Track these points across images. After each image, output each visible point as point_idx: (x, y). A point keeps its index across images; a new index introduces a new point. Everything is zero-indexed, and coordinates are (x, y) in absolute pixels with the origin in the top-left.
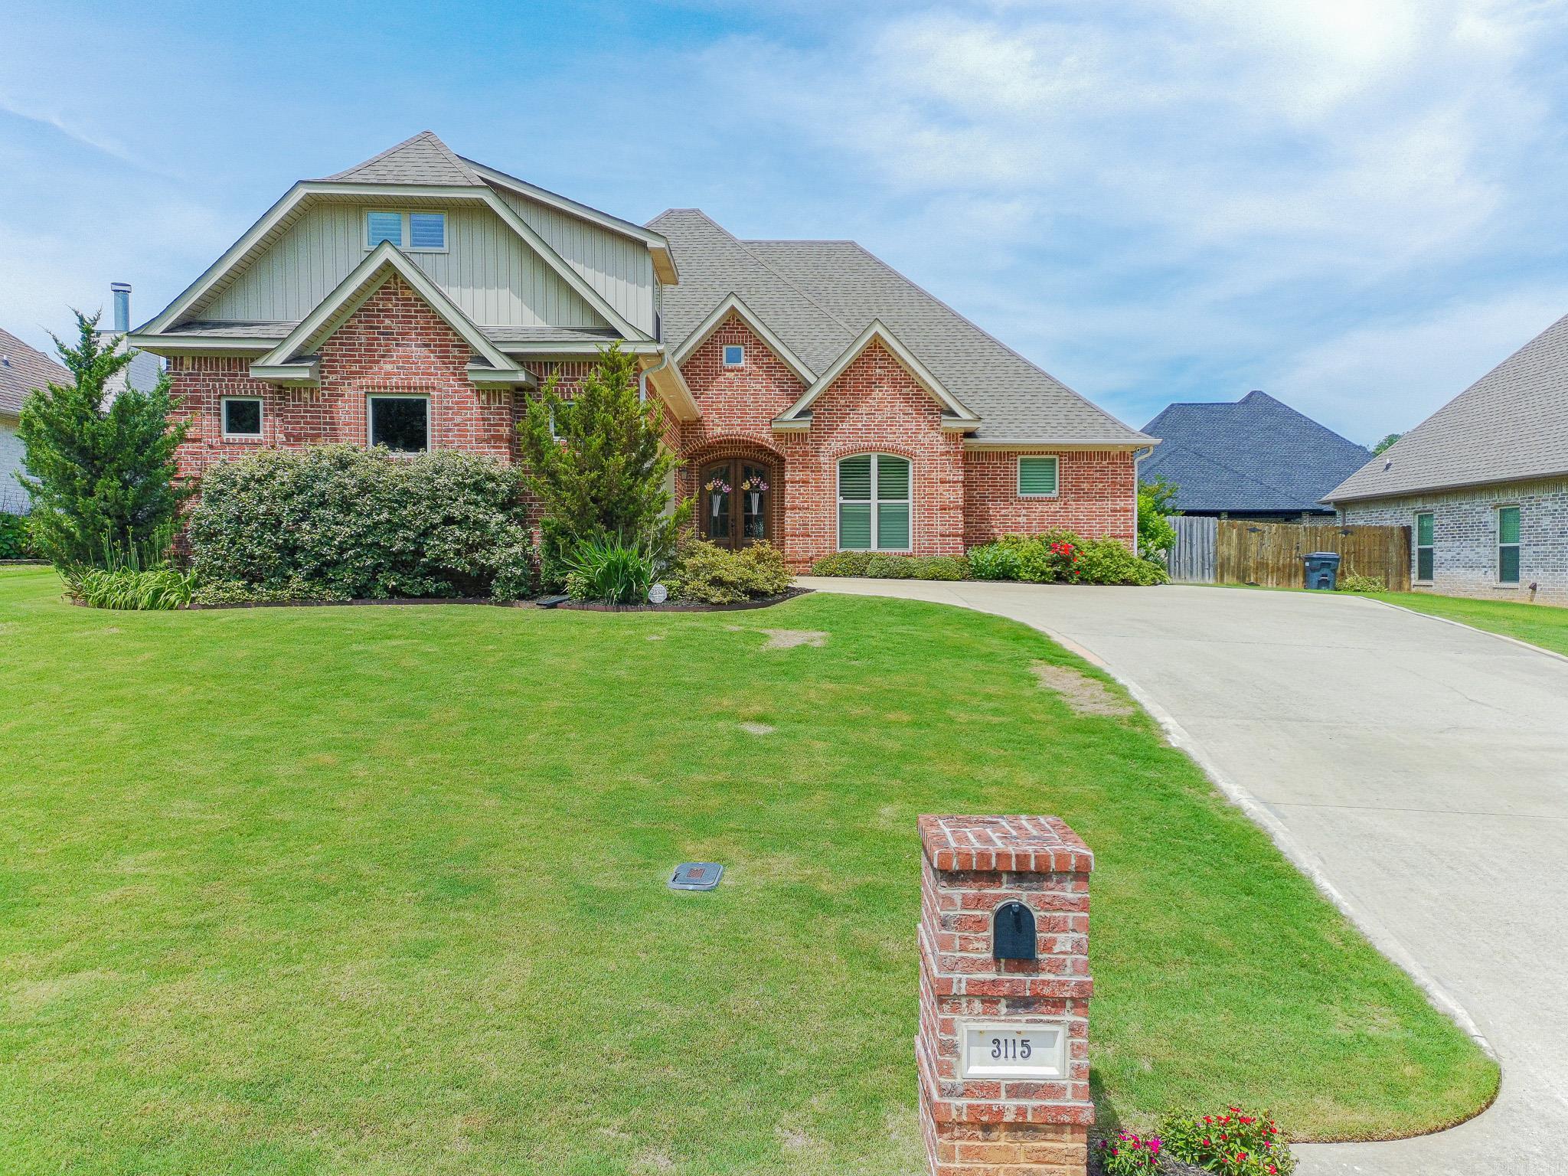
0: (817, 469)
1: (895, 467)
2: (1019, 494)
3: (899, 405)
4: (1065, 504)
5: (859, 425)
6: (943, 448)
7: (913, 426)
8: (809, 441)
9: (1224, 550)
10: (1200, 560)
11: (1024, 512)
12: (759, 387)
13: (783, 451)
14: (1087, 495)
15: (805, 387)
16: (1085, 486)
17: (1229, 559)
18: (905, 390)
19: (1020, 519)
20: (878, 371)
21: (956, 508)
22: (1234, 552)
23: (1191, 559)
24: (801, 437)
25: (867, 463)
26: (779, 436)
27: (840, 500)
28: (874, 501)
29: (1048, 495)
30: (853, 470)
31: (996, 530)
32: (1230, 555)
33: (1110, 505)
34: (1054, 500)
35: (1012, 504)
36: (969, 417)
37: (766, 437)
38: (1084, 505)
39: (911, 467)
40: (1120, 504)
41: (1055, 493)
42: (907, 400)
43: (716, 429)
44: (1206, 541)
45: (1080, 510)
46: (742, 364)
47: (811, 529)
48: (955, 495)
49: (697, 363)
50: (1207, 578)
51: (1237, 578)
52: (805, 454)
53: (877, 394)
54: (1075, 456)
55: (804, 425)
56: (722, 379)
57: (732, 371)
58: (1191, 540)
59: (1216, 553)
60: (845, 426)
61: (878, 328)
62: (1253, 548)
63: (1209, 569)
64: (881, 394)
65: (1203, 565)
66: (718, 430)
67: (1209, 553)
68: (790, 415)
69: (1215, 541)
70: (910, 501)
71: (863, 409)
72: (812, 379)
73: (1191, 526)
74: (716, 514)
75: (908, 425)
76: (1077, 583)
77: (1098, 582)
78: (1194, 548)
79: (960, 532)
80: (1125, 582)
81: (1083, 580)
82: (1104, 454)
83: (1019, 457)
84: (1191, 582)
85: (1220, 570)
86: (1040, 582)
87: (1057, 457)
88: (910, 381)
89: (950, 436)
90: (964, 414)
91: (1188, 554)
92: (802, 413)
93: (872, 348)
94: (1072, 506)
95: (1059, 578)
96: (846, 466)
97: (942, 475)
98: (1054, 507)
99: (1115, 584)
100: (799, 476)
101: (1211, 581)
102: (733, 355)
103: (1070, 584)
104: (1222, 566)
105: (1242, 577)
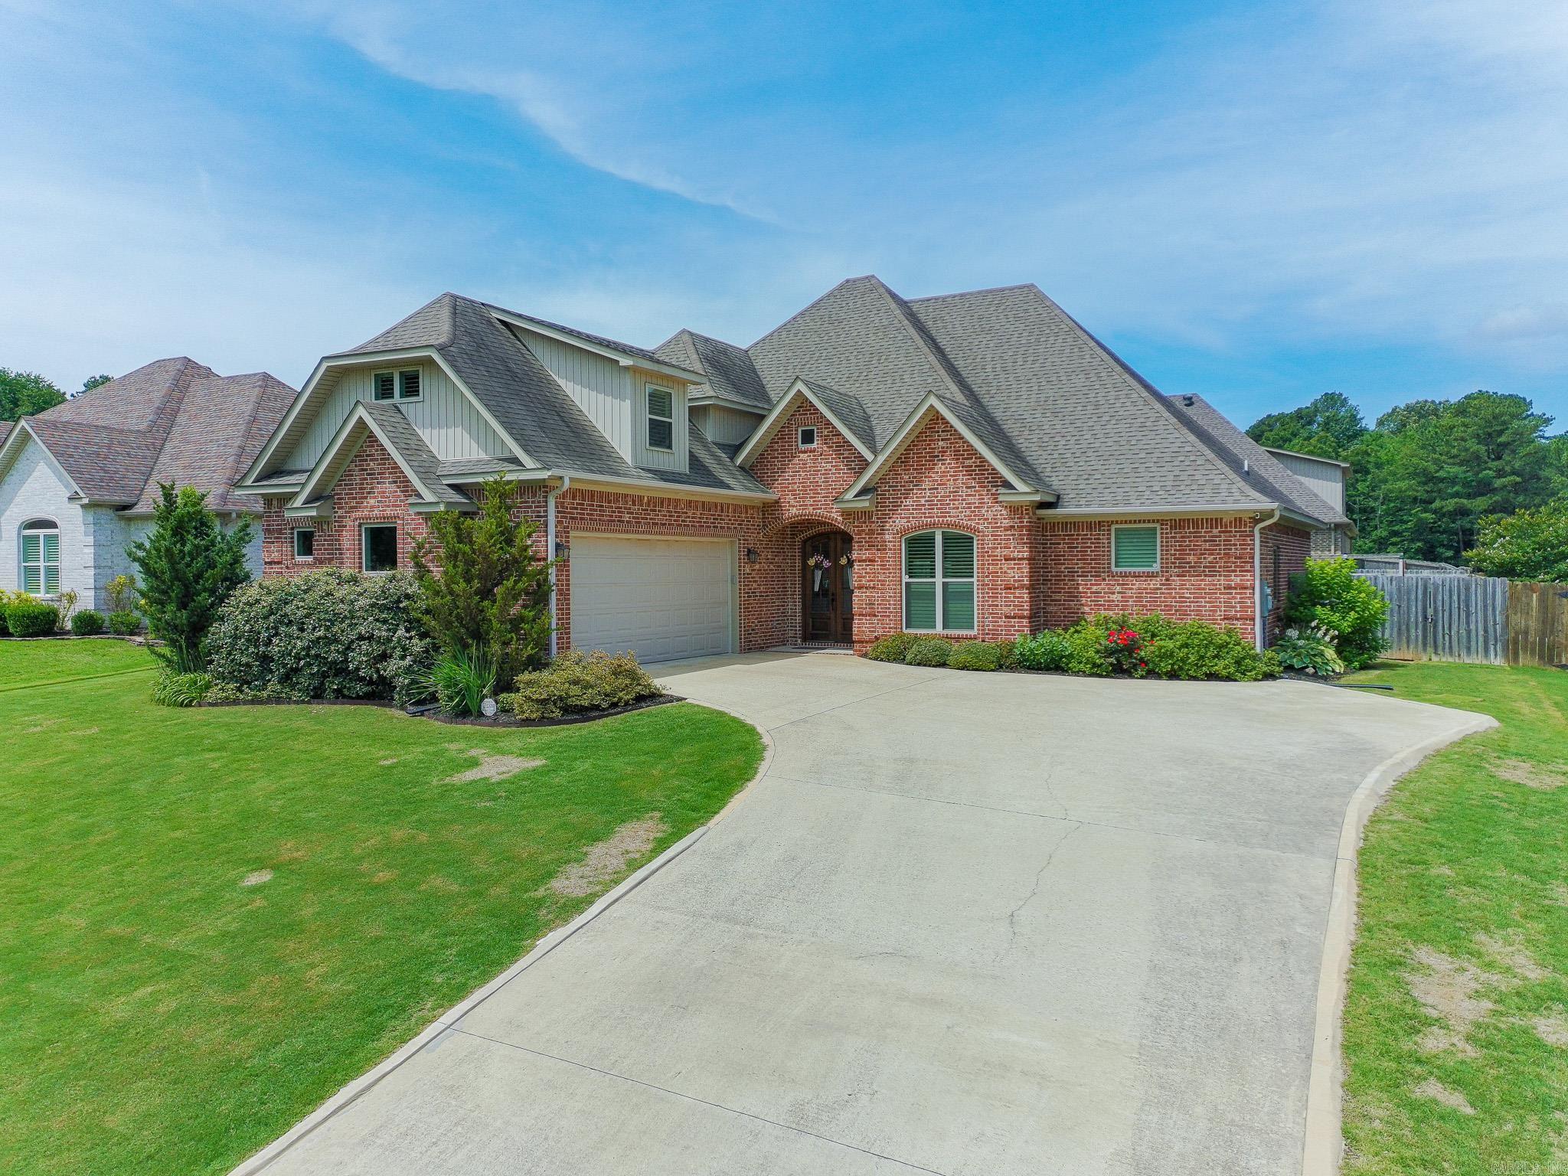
0: (883, 549)
1: (959, 547)
2: (1114, 569)
3: (962, 478)
4: (1167, 580)
5: (923, 501)
6: (1006, 523)
7: (975, 500)
8: (874, 519)
9: (1518, 620)
10: (1481, 632)
11: (1119, 589)
12: (829, 466)
13: (851, 530)
14: (1195, 570)
15: (865, 464)
16: (1192, 558)
17: (1526, 633)
18: (967, 463)
19: (1114, 597)
20: (941, 443)
21: (1022, 587)
22: (1533, 624)
23: (1469, 632)
24: (866, 515)
25: (931, 539)
26: (847, 514)
27: (906, 579)
28: (939, 580)
29: (1147, 569)
30: (919, 547)
31: (1087, 609)
32: (1527, 627)
33: (1223, 581)
34: (1153, 576)
35: (1104, 580)
36: (1027, 489)
37: (835, 516)
38: (1191, 581)
39: (975, 543)
40: (1237, 580)
41: (1156, 567)
42: (969, 472)
43: (793, 510)
44: (1490, 609)
45: (1186, 587)
46: (814, 445)
47: (878, 609)
48: (1020, 573)
49: (777, 445)
50: (1492, 656)
51: (1541, 657)
52: (871, 532)
53: (940, 467)
54: (1179, 524)
55: (865, 504)
56: (796, 461)
57: (805, 452)
58: (1467, 606)
59: (1506, 625)
60: (909, 502)
61: (933, 401)
62: (1564, 619)
63: (1495, 645)
64: (945, 467)
65: (1486, 642)
66: (794, 511)
67: (1495, 624)
68: (850, 495)
69: (1505, 609)
70: (974, 580)
71: (927, 484)
72: (869, 456)
73: (1468, 589)
74: (816, 589)
75: (971, 499)
76: (1142, 677)
77: (1173, 675)
78: (1473, 618)
79: (1026, 613)
80: (1212, 677)
81: (1152, 674)
82: (1214, 521)
83: (1113, 527)
84: (1467, 661)
85: (1513, 649)
86: (1091, 675)
87: (1158, 526)
88: (973, 452)
89: (1014, 509)
90: (1021, 487)
91: (1463, 626)
92: (863, 492)
93: (935, 419)
94: (1176, 581)
95: (1119, 671)
96: (912, 543)
97: (1006, 552)
98: (1154, 583)
99: (1195, 678)
100: (866, 555)
101: (1498, 661)
102: (808, 437)
103: (1134, 678)
104: (1515, 642)
105: (1548, 657)
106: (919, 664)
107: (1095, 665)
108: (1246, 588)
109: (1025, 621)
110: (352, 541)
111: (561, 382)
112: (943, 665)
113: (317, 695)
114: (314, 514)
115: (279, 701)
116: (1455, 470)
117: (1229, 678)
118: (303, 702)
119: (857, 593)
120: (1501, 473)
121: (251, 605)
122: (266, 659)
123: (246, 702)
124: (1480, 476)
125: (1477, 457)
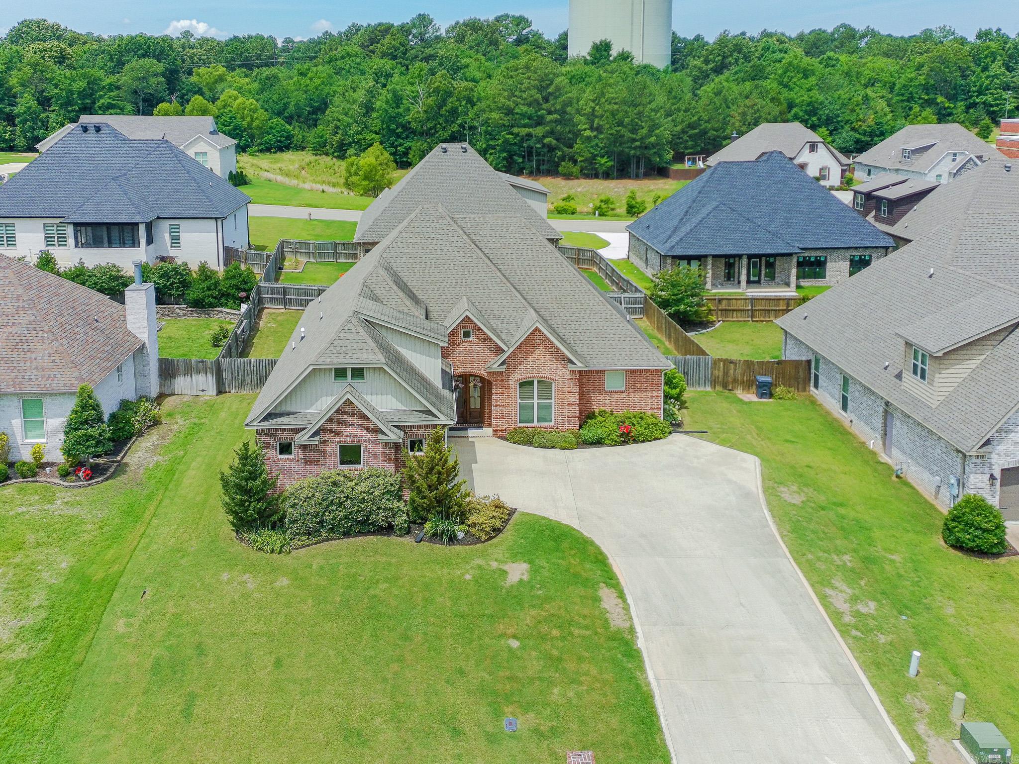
0: (508, 388)
1: (545, 385)
2: (606, 390)
3: (548, 357)
4: (628, 394)
5: (528, 367)
6: (569, 377)
7: (554, 367)
8: (504, 374)
10: (704, 377)
11: (609, 398)
12: (479, 349)
13: (491, 379)
14: (640, 390)
15: (504, 352)
16: (638, 385)
18: (550, 350)
19: (606, 401)
20: (538, 341)
21: (575, 404)
23: (699, 378)
24: (501, 374)
25: (533, 382)
26: (489, 372)
27: (519, 401)
28: (536, 401)
29: (620, 390)
30: (526, 384)
31: (595, 407)
32: (719, 375)
33: (650, 394)
34: (622, 392)
35: (602, 394)
36: (581, 365)
37: (483, 373)
38: (638, 395)
39: (553, 385)
40: (655, 394)
41: (624, 389)
42: (551, 354)
44: (707, 368)
45: (636, 397)
46: (471, 339)
47: (505, 415)
48: (575, 398)
50: (707, 387)
51: (723, 387)
52: (502, 380)
53: (537, 352)
54: (634, 372)
55: (503, 369)
56: (461, 346)
57: (466, 342)
58: (700, 368)
59: (712, 374)
60: (521, 367)
61: (537, 324)
62: (732, 372)
63: (708, 383)
64: (540, 351)
65: (705, 380)
66: (460, 370)
67: (709, 374)
68: (495, 366)
69: (712, 368)
70: (553, 401)
71: (530, 359)
72: (505, 348)
73: (700, 360)
75: (552, 366)
76: (632, 443)
77: (643, 441)
78: (701, 372)
79: (577, 416)
82: (647, 371)
83: (607, 372)
84: (699, 389)
86: (616, 445)
87: (625, 372)
88: (553, 345)
89: (573, 372)
90: (579, 364)
91: (698, 374)
92: (503, 363)
93: (537, 331)
94: (632, 395)
96: (522, 385)
97: (568, 389)
98: (624, 395)
99: (650, 441)
100: (499, 391)
101: (709, 389)
102: (467, 334)
103: (629, 444)
104: (715, 380)
105: (725, 386)
109: (577, 419)
110: (332, 452)
116: (525, 109)
118: (341, 539)
119: (494, 407)
120: (550, 113)
123: (313, 544)
124: (539, 113)
125: (536, 101)
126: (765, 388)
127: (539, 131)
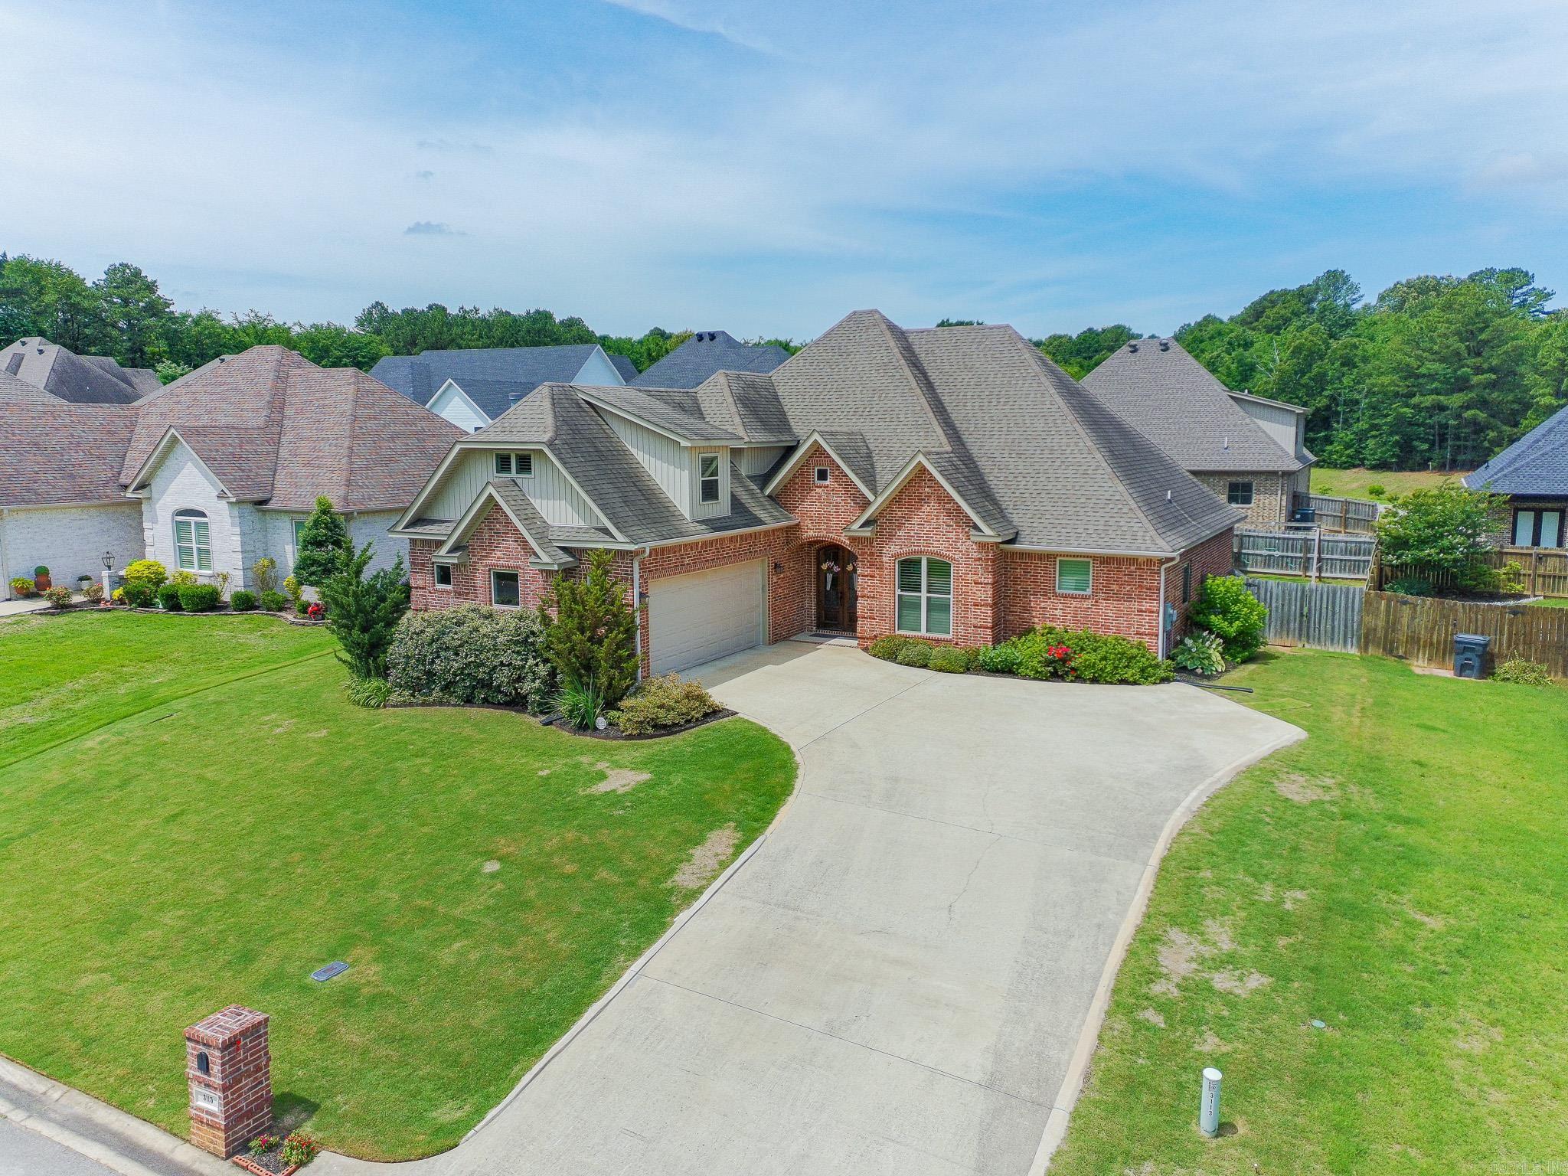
0: (881, 568)
1: (940, 568)
2: (1057, 590)
3: (943, 518)
4: (1096, 602)
5: (911, 533)
6: (976, 555)
8: (874, 544)
9: (1370, 620)
10: (1342, 628)
11: (1060, 606)
12: (839, 500)
13: (856, 551)
14: (1117, 597)
15: (869, 503)
16: (1114, 587)
17: (1375, 630)
18: (946, 507)
19: (1057, 612)
20: (927, 489)
21: (987, 605)
22: (1381, 623)
23: (1333, 627)
24: (868, 541)
25: (919, 561)
26: (853, 539)
27: (898, 592)
28: (924, 595)
29: (1082, 593)
30: (908, 568)
31: (1036, 620)
32: (1376, 625)
33: (1137, 606)
34: (1087, 597)
35: (1050, 599)
36: (991, 533)
37: (844, 540)
38: (1114, 605)
39: (952, 569)
40: (1146, 606)
41: (1089, 591)
42: (949, 514)
43: (810, 533)
44: (1350, 610)
45: (1109, 609)
46: (827, 482)
47: (876, 614)
48: (986, 594)
49: (797, 480)
50: (1349, 647)
51: (1384, 649)
52: (872, 554)
53: (926, 508)
54: (1106, 560)
55: (867, 533)
56: (813, 493)
57: (820, 487)
58: (1333, 608)
59: (1361, 623)
60: (901, 533)
61: (921, 458)
62: (1405, 621)
63: (1352, 638)
64: (930, 508)
65: (1346, 633)
66: (811, 533)
67: (1353, 622)
68: (855, 527)
69: (1360, 611)
70: (951, 596)
71: (915, 520)
72: (871, 497)
73: (1334, 594)
74: (828, 588)
75: (950, 535)
76: (1072, 681)
77: (1094, 680)
78: (1337, 616)
79: (989, 625)
80: (1123, 682)
81: (1079, 679)
82: (1132, 560)
83: (1058, 559)
84: (1331, 650)
85: (1366, 640)
86: (1035, 679)
87: (1091, 560)
88: (951, 500)
89: (983, 546)
90: (987, 531)
91: (1329, 622)
92: (867, 523)
93: (922, 470)
94: (1103, 605)
95: (1055, 676)
96: (903, 563)
97: (975, 578)
98: (1087, 604)
99: (1111, 683)
100: (867, 571)
101: (1353, 651)
102: (822, 475)
103: (1066, 682)
104: (1366, 637)
105: (1389, 649)
106: (907, 665)
107: (1037, 672)
108: (1153, 612)
109: (989, 631)
110: (483, 581)
111: (633, 451)
112: (925, 666)
113: (469, 701)
114: (456, 561)
115: (441, 704)
117: (1135, 683)
118: (459, 705)
119: (860, 600)
121: (418, 634)
122: (430, 674)
123: (417, 705)
125: (1457, 354)
126: (1469, 655)
127: (1456, 400)
